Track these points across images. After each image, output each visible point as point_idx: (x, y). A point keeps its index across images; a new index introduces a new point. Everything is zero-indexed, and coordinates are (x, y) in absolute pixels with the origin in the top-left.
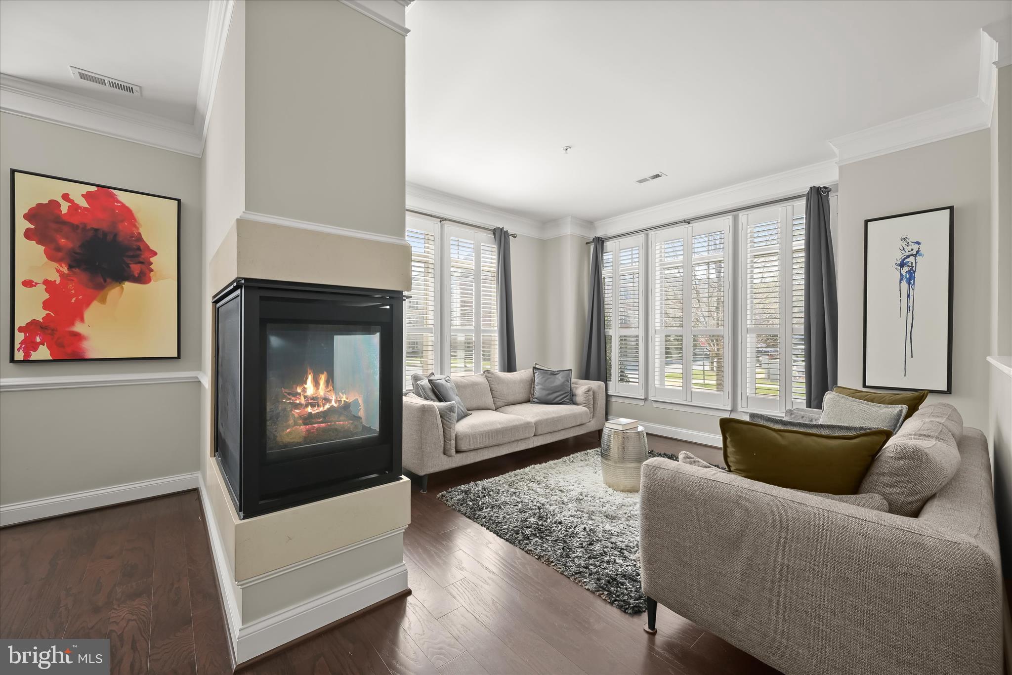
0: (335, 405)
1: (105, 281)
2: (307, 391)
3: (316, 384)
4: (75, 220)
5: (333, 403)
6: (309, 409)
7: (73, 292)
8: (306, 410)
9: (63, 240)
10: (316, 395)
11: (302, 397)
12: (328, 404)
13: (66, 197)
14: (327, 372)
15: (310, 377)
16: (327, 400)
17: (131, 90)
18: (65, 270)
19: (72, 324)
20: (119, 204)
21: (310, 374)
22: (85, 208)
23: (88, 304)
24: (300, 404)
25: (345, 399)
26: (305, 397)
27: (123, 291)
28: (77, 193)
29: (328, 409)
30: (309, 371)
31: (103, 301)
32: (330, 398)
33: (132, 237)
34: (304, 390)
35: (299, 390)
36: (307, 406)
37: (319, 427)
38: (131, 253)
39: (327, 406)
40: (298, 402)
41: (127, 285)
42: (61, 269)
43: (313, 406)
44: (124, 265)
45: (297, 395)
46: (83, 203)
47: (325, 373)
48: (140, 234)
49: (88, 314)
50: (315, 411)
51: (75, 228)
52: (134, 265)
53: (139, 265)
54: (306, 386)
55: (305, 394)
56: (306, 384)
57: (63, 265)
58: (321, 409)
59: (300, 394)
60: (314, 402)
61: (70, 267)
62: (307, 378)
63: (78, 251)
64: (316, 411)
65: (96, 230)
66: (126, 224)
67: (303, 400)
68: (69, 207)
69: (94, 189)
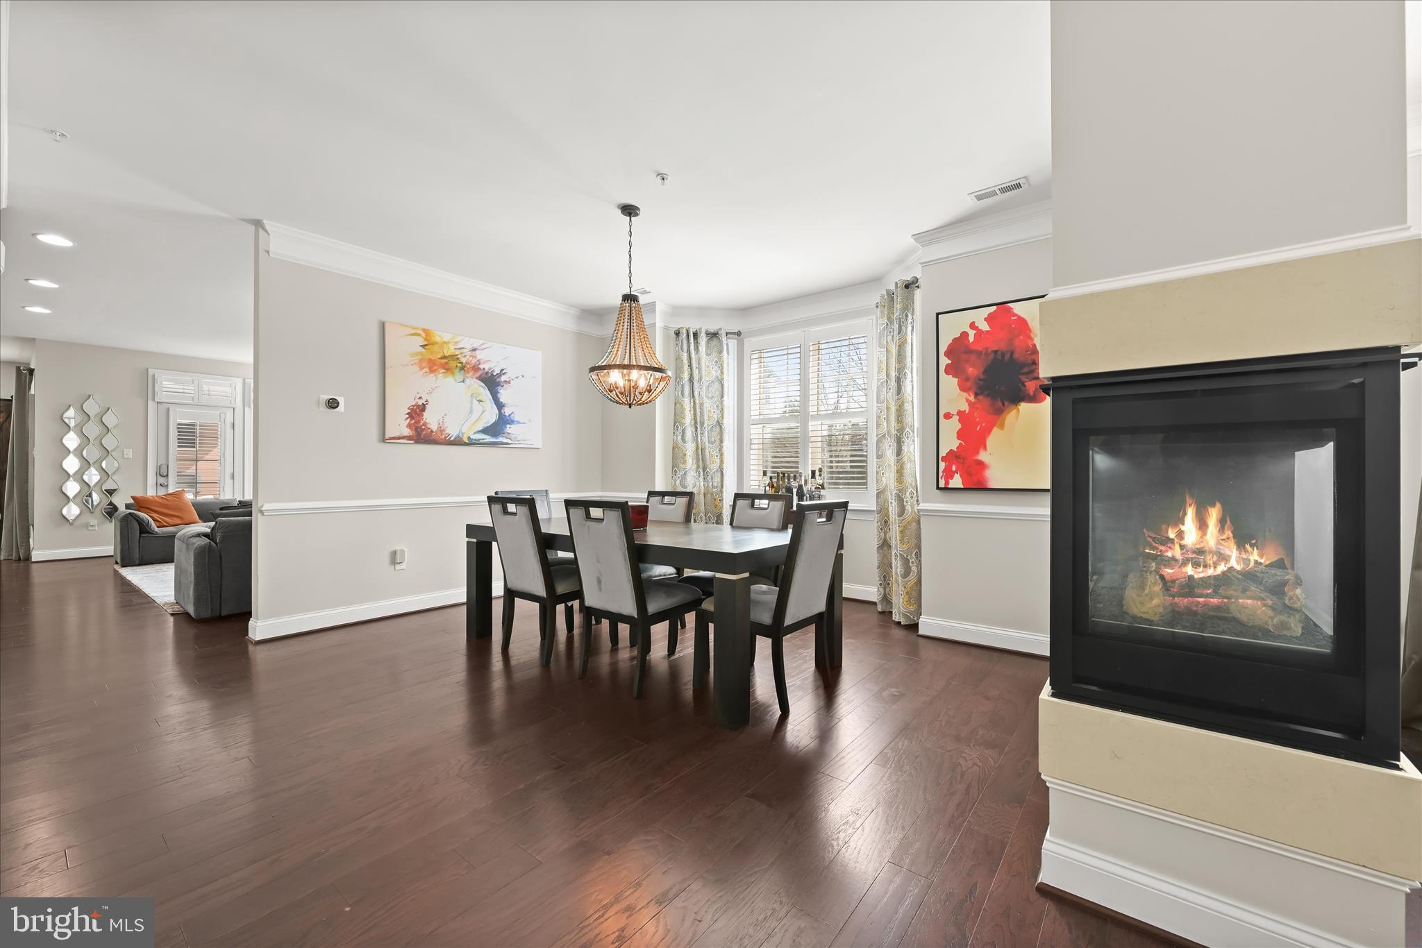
0: (1238, 567)
1: (1003, 405)
2: (1186, 537)
3: (1202, 525)
4: (979, 348)
5: (1233, 563)
6: (1189, 570)
7: (978, 419)
8: (1184, 570)
9: (971, 369)
10: (1202, 545)
11: (1177, 548)
12: (1223, 564)
13: (973, 326)
14: (1223, 505)
15: (1190, 513)
16: (1224, 558)
17: (1018, 186)
18: (972, 398)
19: (977, 453)
20: (1015, 318)
21: (1190, 505)
22: (988, 332)
23: (990, 431)
24: (1174, 559)
25: (1257, 558)
26: (1182, 547)
27: (1019, 414)
28: (980, 317)
29: (1223, 573)
30: (1189, 500)
31: (1002, 427)
32: (1227, 552)
33: (1027, 351)
34: (1181, 535)
35: (1172, 534)
36: (1184, 564)
37: (1205, 605)
38: (1026, 370)
39: (1222, 568)
40: (1169, 554)
41: (1023, 406)
42: (969, 398)
43: (1196, 565)
44: (1020, 385)
45: (1168, 541)
46: (985, 327)
47: (1218, 505)
48: (1034, 345)
49: (991, 441)
50: (1199, 574)
51: (979, 354)
52: (1030, 382)
53: (1035, 381)
54: (1183, 528)
55: (1183, 542)
56: (1183, 524)
57: (971, 394)
58: (1210, 572)
59: (1172, 541)
60: (1198, 556)
61: (976, 395)
62: (1185, 514)
63: (982, 377)
64: (1201, 575)
65: (996, 352)
66: (1022, 337)
67: (1176, 552)
68: (975, 334)
69: (994, 308)
